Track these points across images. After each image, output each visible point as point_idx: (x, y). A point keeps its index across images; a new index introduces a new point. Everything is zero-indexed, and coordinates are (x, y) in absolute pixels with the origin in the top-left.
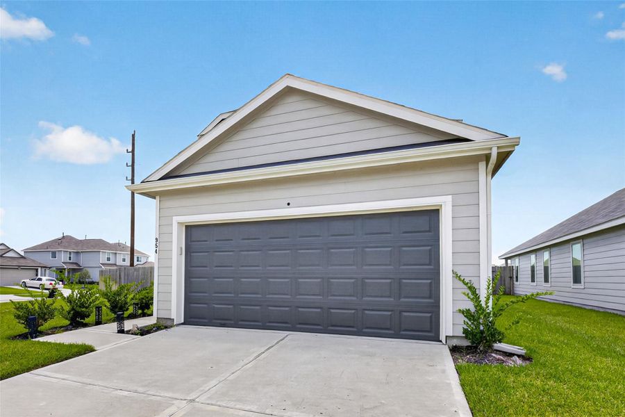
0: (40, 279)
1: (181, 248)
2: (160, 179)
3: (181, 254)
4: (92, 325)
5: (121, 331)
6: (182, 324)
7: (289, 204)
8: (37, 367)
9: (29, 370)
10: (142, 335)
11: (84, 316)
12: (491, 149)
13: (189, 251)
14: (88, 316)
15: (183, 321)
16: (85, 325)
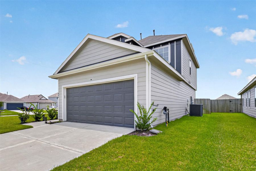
0: (52, 107)
1: (65, 96)
2: (58, 73)
3: (65, 98)
4: (42, 121)
5: (46, 123)
6: (66, 121)
7: (91, 80)
8: (14, 131)
9: (12, 131)
10: (51, 124)
11: (40, 118)
12: (144, 56)
13: (68, 97)
14: (41, 118)
15: (66, 120)
16: (40, 121)
